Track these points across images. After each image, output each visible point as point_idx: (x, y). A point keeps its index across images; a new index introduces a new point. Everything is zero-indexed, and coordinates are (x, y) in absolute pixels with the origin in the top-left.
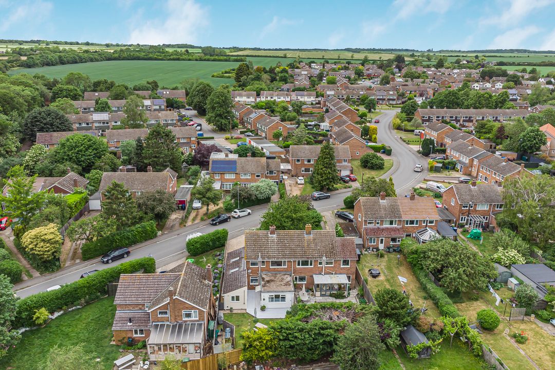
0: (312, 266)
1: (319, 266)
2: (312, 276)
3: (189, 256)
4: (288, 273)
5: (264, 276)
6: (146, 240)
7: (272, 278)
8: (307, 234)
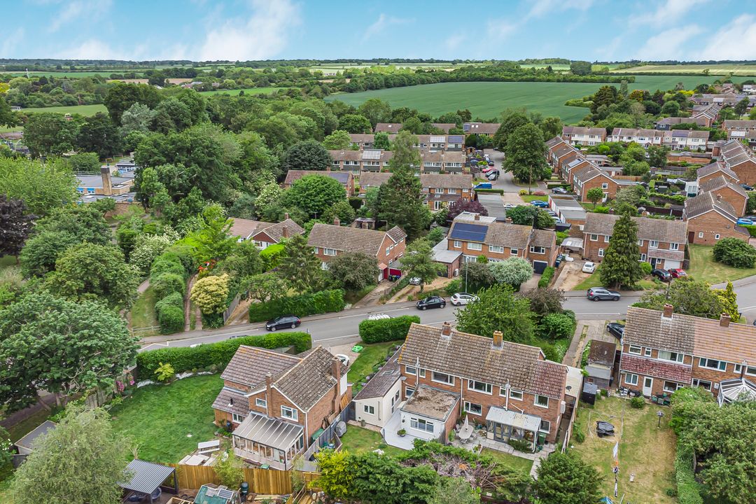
0: (491, 394)
1: (500, 395)
2: (489, 408)
3: (361, 342)
4: (455, 395)
5: (420, 390)
6: (328, 312)
7: (429, 396)
8: (494, 345)
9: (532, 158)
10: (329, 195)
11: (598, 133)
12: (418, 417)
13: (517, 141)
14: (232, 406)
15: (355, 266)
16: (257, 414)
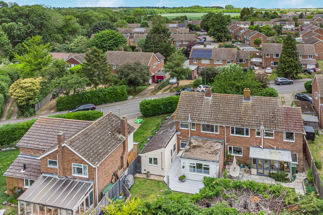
0: (249, 136)
1: (256, 136)
2: (248, 149)
3: (141, 117)
4: (220, 141)
5: (192, 141)
6: (116, 101)
7: (201, 144)
8: (245, 99)
9: (222, 28)
10: (116, 40)
11: (247, 24)
12: (195, 162)
13: (214, 21)
14: (24, 172)
15: (134, 69)
16: (48, 176)
